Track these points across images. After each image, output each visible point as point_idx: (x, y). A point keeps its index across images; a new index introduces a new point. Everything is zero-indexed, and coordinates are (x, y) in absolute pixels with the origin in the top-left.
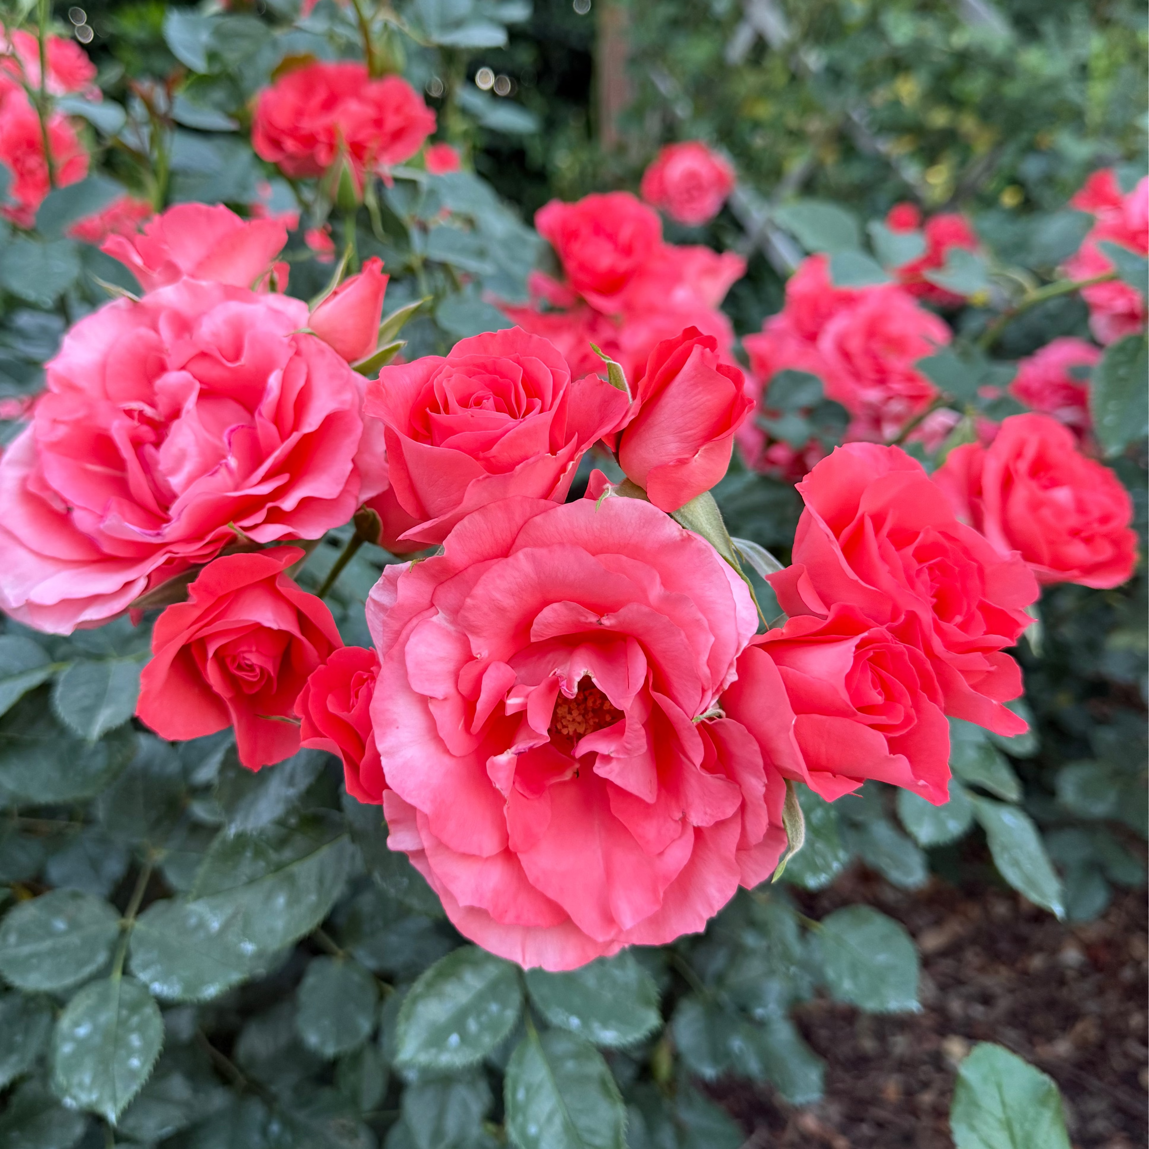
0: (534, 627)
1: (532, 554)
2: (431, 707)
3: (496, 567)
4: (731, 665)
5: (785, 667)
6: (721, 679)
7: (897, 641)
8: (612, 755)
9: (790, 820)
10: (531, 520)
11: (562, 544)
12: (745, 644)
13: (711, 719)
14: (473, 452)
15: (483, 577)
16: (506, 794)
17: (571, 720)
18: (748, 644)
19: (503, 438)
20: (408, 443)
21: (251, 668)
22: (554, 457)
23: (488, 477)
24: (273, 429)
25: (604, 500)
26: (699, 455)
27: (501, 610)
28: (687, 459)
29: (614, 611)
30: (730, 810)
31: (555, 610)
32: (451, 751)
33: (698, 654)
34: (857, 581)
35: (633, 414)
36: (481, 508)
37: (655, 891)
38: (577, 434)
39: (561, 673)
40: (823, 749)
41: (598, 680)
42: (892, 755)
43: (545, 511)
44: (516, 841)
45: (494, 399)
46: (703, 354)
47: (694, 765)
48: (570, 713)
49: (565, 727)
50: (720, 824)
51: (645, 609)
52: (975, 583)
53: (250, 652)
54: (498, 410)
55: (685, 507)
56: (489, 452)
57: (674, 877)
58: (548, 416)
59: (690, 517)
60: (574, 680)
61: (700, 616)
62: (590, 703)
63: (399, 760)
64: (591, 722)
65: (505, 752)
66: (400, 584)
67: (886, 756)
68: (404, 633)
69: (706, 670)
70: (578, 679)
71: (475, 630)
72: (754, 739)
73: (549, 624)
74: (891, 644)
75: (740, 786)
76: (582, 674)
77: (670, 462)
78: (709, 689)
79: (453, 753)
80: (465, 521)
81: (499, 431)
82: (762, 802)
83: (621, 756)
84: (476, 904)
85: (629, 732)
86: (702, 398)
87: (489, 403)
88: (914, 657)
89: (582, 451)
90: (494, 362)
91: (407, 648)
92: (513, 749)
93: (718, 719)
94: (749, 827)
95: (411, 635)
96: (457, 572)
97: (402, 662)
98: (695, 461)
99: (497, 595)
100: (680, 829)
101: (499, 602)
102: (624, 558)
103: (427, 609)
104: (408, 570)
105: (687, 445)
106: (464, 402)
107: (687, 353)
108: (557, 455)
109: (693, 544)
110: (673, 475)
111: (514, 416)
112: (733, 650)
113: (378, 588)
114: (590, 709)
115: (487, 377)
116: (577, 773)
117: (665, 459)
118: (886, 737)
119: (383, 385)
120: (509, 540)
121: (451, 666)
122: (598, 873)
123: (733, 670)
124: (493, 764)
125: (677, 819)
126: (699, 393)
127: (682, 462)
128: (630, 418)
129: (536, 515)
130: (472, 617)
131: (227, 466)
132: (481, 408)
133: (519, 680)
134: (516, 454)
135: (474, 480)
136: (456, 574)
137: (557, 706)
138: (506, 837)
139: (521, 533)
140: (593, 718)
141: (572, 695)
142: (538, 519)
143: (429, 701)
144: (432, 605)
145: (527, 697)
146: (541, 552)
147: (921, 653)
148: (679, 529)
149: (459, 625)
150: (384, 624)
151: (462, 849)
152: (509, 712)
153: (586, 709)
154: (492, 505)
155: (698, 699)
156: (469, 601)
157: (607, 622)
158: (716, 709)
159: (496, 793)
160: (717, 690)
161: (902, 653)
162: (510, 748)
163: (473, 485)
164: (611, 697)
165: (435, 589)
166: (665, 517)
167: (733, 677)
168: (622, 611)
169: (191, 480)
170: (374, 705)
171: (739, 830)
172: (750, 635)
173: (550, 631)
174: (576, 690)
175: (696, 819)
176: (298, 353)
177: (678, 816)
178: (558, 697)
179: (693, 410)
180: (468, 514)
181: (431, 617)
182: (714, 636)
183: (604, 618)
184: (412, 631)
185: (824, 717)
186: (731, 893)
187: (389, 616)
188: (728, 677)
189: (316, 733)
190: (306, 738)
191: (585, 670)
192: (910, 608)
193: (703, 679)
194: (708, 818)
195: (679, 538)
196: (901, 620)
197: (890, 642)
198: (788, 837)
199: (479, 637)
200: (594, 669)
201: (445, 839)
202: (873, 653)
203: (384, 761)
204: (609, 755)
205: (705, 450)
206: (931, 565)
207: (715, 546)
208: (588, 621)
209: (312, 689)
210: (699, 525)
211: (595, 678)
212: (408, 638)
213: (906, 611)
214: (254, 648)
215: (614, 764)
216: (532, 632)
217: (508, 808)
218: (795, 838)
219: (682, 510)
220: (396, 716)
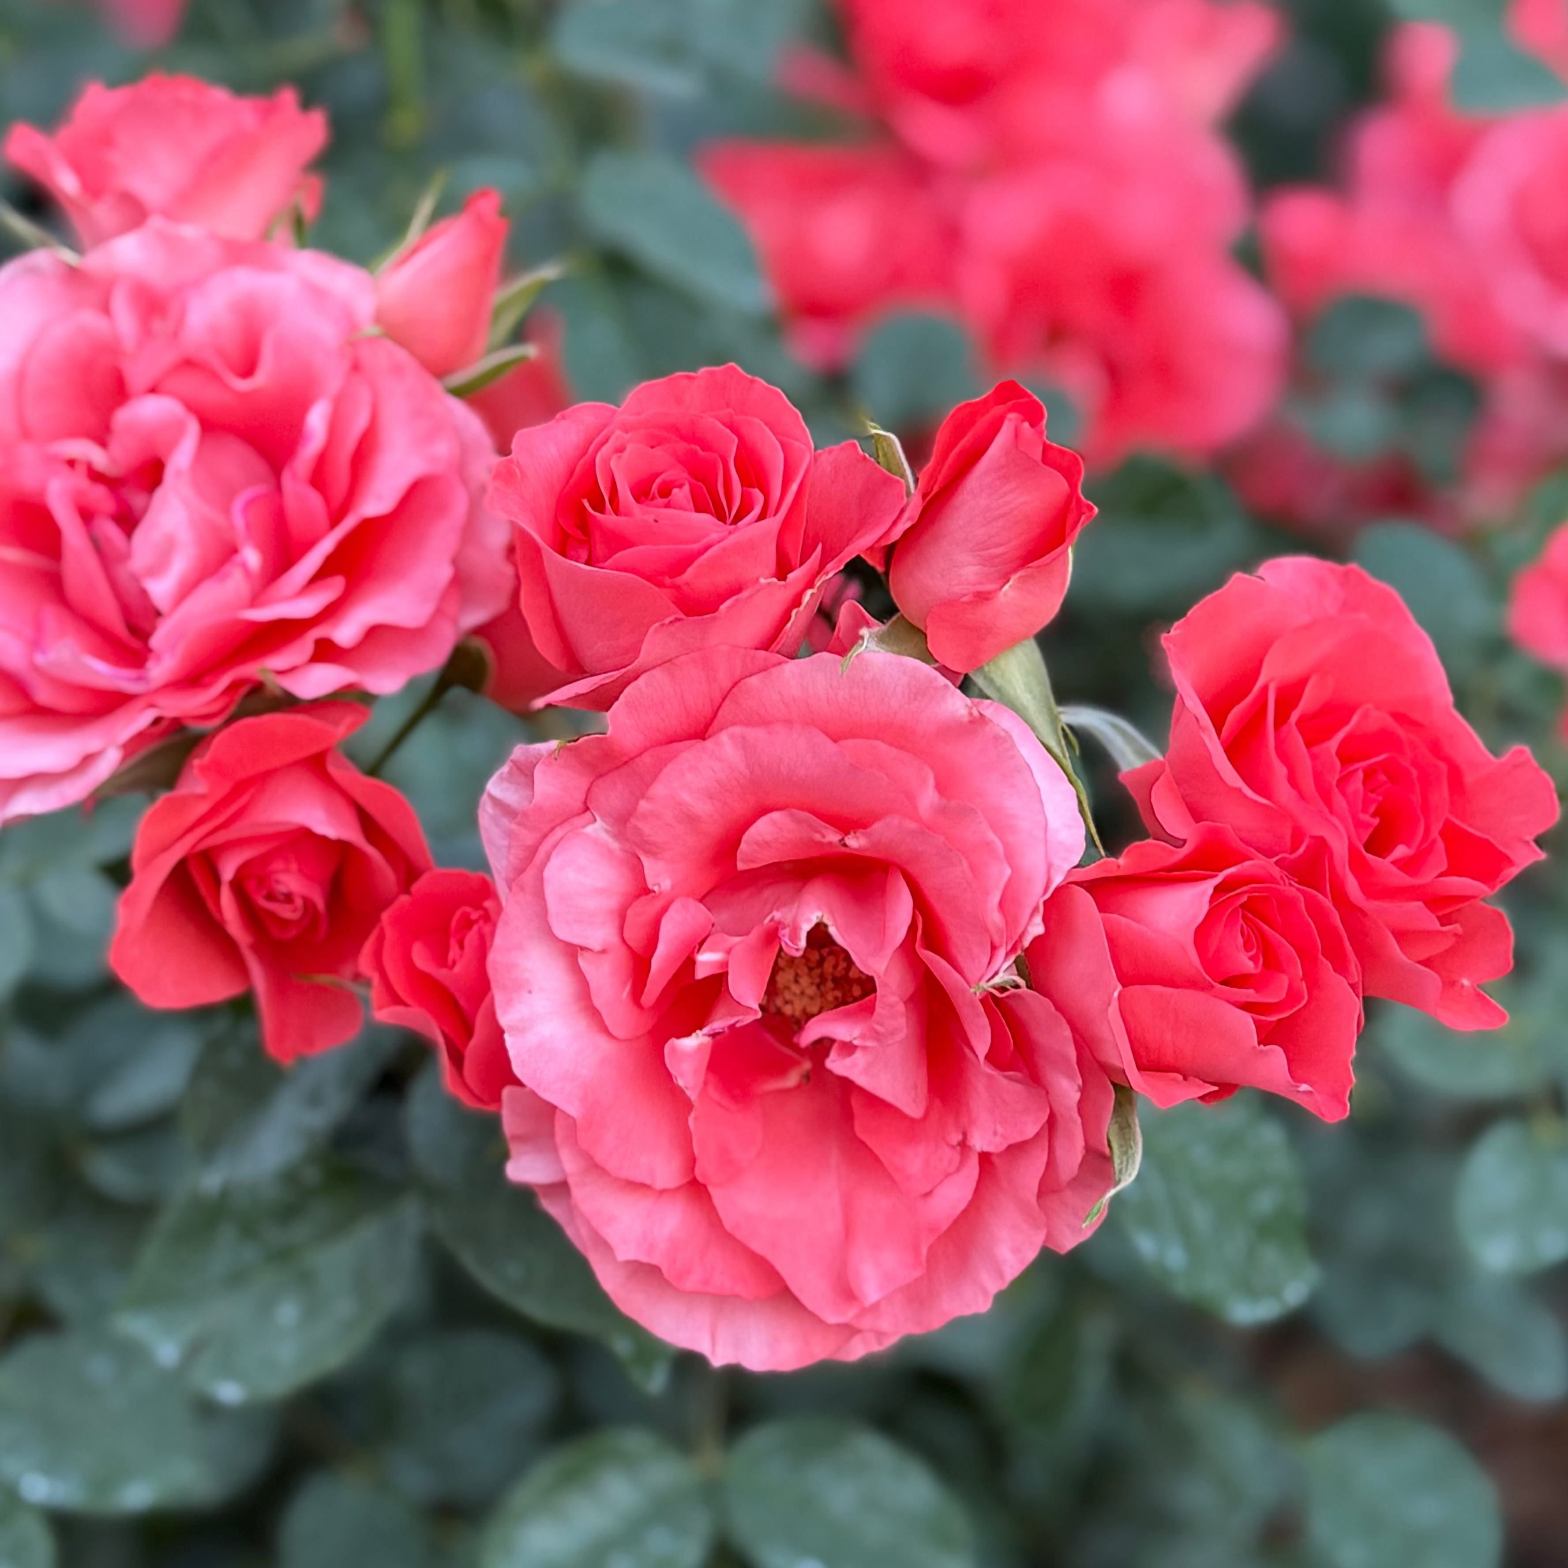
0: (743, 846)
1: (743, 737)
2: (581, 961)
3: (686, 755)
4: (1035, 910)
5: (1115, 916)
6: (1021, 930)
7: (1293, 883)
8: (855, 1042)
9: (1121, 1146)
10: (743, 681)
11: (788, 722)
12: (1058, 880)
13: (1002, 989)
14: (654, 578)
15: (667, 770)
16: (692, 1095)
17: (798, 991)
18: (1063, 881)
19: (702, 557)
20: (552, 559)
21: (289, 898)
22: (783, 583)
23: (678, 620)
24: (315, 500)
25: (857, 655)
26: (1010, 586)
27: (691, 819)
28: (989, 593)
29: (864, 826)
30: (1031, 1127)
31: (774, 823)
32: (611, 1030)
33: (986, 893)
34: (1239, 790)
35: (909, 519)
36: (665, 663)
37: (916, 1249)
38: (820, 546)
39: (783, 918)
40: (1168, 1036)
41: (837, 928)
42: (1262, 1046)
43: (764, 668)
44: (705, 1170)
45: (691, 485)
46: (1017, 434)
47: (976, 1056)
48: (796, 981)
49: (787, 1002)
50: (1016, 1149)
51: (912, 825)
52: (1441, 795)
53: (287, 871)
54: (698, 510)
55: (991, 663)
56: (682, 577)
57: (945, 1227)
58: (773, 523)
59: (998, 681)
60: (801, 929)
61: (992, 837)
62: (828, 966)
63: (532, 1039)
64: (830, 997)
65: (694, 1035)
66: (538, 775)
67: (1254, 1047)
68: (543, 850)
69: (995, 918)
70: (806, 927)
71: (653, 850)
72: (1064, 1021)
73: (767, 842)
74: (1281, 887)
75: (1047, 1093)
76: (814, 921)
77: (961, 597)
78: (1001, 946)
79: (615, 1033)
80: (642, 680)
81: (695, 547)
82: (1076, 1115)
83: (869, 1044)
84: (644, 1259)
85: (880, 1009)
86: (1016, 499)
87: (682, 494)
88: (1314, 907)
89: (827, 573)
90: (692, 422)
91: (546, 873)
92: (706, 1030)
93: (1013, 990)
94: (1059, 1152)
95: (554, 854)
96: (625, 759)
97: (540, 894)
98: (1004, 595)
99: (686, 797)
100: (957, 1158)
101: (689, 807)
102: (882, 746)
103: (579, 814)
104: (551, 753)
105: (993, 569)
106: (641, 492)
107: (995, 427)
108: (788, 580)
109: (987, 729)
110: (969, 616)
111: (722, 518)
112: (1039, 887)
113: (501, 778)
114: (830, 977)
115: (682, 446)
116: (807, 1076)
117: (957, 589)
118: (1256, 1022)
119: (518, 467)
120: (708, 711)
121: (613, 903)
122: (833, 1225)
123: (1038, 919)
124: (674, 1049)
125: (955, 1142)
126: (1011, 491)
127: (983, 597)
128: (904, 525)
129: (751, 675)
130: (646, 828)
131: (244, 566)
132: (668, 506)
133: (719, 928)
134: (722, 580)
135: (657, 625)
136: (625, 763)
137: (776, 969)
138: (691, 1162)
139: (727, 702)
140: (833, 989)
141: (797, 950)
142: (754, 681)
143: (579, 954)
144: (587, 809)
145: (729, 952)
146: (757, 734)
147: (1326, 901)
148: (966, 704)
149: (627, 840)
150: (510, 835)
151: (624, 1174)
152: (701, 974)
153: (821, 975)
154: (682, 658)
155: (985, 960)
156: (643, 805)
157: (854, 842)
158: (1012, 974)
159: (678, 1093)
160: (1014, 949)
161: (1296, 901)
162: (701, 1029)
163: (656, 631)
164: (856, 954)
165: (592, 784)
166: (946, 685)
167: (1037, 928)
168: (877, 827)
169: (186, 589)
170: (494, 958)
171: (1045, 1159)
172: (1068, 867)
173: (768, 854)
174: (803, 943)
175: (980, 1142)
176: (356, 367)
177: (956, 1138)
178: (779, 955)
179: (1000, 516)
180: (645, 671)
181: (584, 827)
182: (1011, 868)
183: (850, 836)
184: (554, 847)
185: (1169, 990)
186: (1031, 1255)
187: (518, 824)
188: (1030, 928)
189: (396, 1000)
190: (380, 1008)
191: (819, 914)
192: (1318, 833)
193: (992, 930)
194: (998, 1139)
195: (966, 719)
196: (1301, 851)
197: (1278, 883)
198: (1114, 1168)
199: (658, 859)
200: (832, 913)
201: (600, 1156)
202: (1249, 897)
203: (508, 1040)
204: (851, 1042)
205: (1020, 578)
206: (1370, 766)
207: (1033, 728)
208: (825, 840)
209: (390, 934)
210: (1012, 693)
211: (833, 925)
212: (548, 858)
213: (1312, 837)
214: (294, 866)
215: (858, 1055)
216: (739, 855)
217: (696, 1119)
218: (1124, 1170)
219: (986, 668)
220: (527, 975)
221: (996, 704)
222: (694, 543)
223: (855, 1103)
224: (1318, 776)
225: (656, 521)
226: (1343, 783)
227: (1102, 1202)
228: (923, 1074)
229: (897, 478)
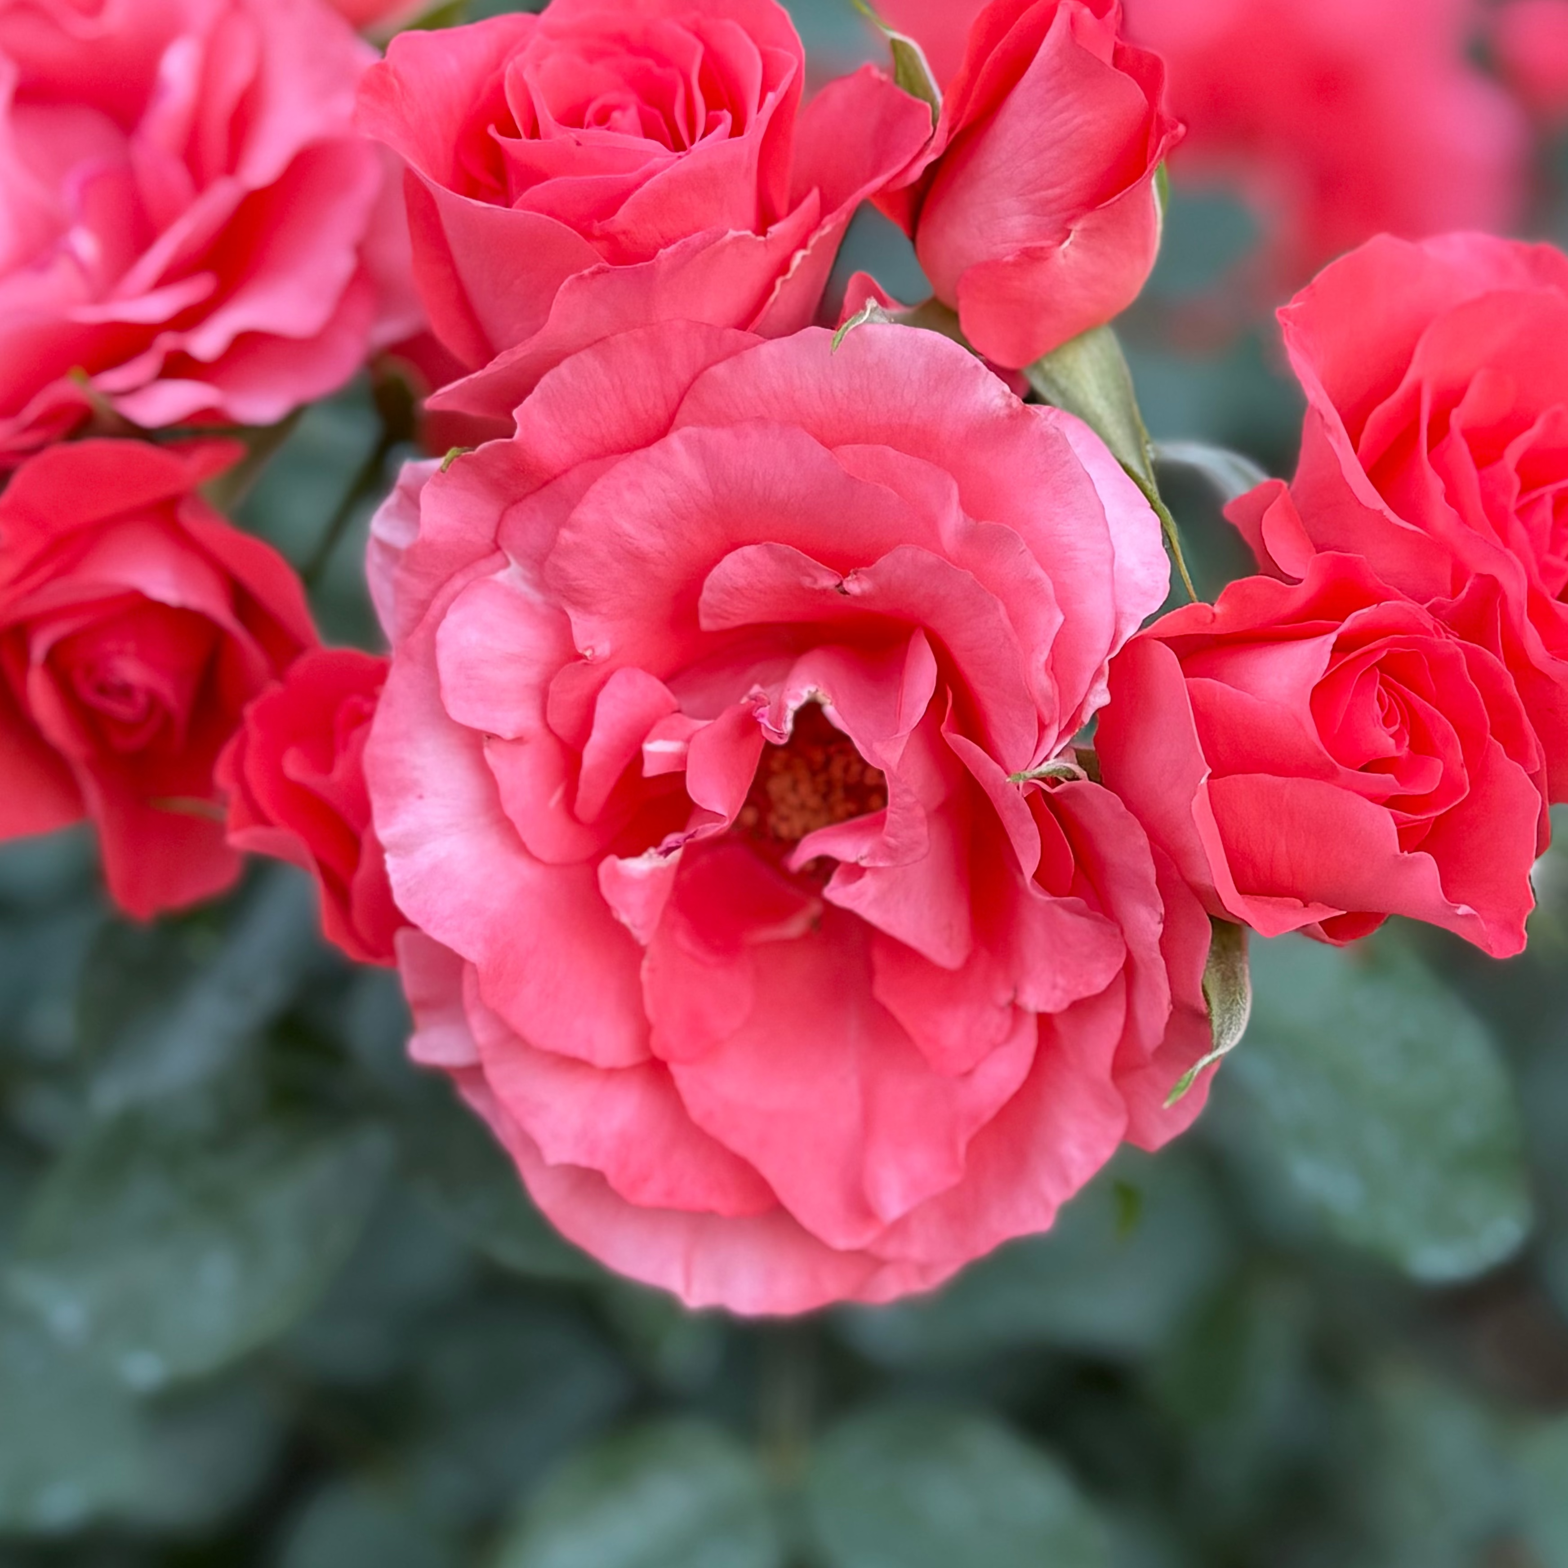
0: (706, 595)
1: (700, 441)
2: (487, 753)
4: (1098, 673)
5: (1208, 680)
6: (1078, 701)
8: (863, 863)
9: (1222, 1002)
10: (706, 373)
11: (762, 421)
12: (1130, 631)
13: (1055, 782)
14: (580, 222)
15: (597, 487)
16: (643, 937)
17: (797, 804)
18: (1136, 634)
19: (637, 192)
20: (451, 202)
21: (126, 691)
22: (761, 238)
23: (601, 271)
25: (854, 329)
26: (1071, 243)
27: (636, 558)
28: (1043, 251)
29: (868, 563)
30: (1101, 977)
31: (747, 561)
32: (531, 846)
33: (1032, 650)
34: (1380, 513)
35: (934, 151)
36: (596, 341)
37: (951, 1145)
38: (816, 190)
39: (760, 693)
41: (837, 708)
42: (1405, 853)
43: (734, 352)
44: (666, 1041)
45: (641, 113)
46: (1073, 22)
47: (1023, 876)
48: (794, 789)
50: (1082, 1008)
51: (928, 557)
53: (120, 652)
54: (645, 134)
55: (1055, 359)
56: (612, 221)
57: (990, 1115)
59: (1063, 382)
60: (786, 708)
61: (1038, 571)
62: (837, 770)
63: (422, 859)
65: (645, 855)
66: (426, 499)
67: (1396, 856)
68: (437, 603)
69: (1046, 681)
70: (793, 705)
72: (1138, 824)
73: (737, 589)
75: (1122, 932)
76: (807, 698)
77: (1008, 256)
78: (1052, 723)
79: (536, 854)
80: (563, 369)
81: (632, 176)
82: (1157, 955)
83: (881, 864)
84: (584, 1161)
85: (892, 812)
86: (1075, 117)
87: (627, 118)
88: (1480, 669)
89: (825, 226)
91: (440, 634)
93: (1067, 783)
94: (1141, 1012)
95: (451, 608)
96: (548, 477)
97: (432, 664)
98: (1065, 256)
99: (627, 526)
100: (1007, 1023)
101: (630, 540)
102: (891, 452)
103: (486, 556)
105: (1046, 219)
106: (572, 115)
107: (1044, 23)
108: (769, 235)
109: (1033, 426)
110: (1016, 283)
111: (675, 146)
112: (1103, 644)
113: (389, 513)
115: (629, 61)
116: (816, 922)
117: (1000, 248)
118: (1398, 822)
119: (396, 75)
121: (531, 675)
123: (1102, 685)
124: (616, 875)
125: (1003, 1003)
126: (1067, 107)
127: (1033, 257)
128: (928, 159)
129: (716, 362)
130: (571, 568)
131: (72, 255)
132: (605, 129)
133: (673, 706)
135: (572, 278)
136: (546, 483)
138: (645, 1028)
139: (686, 401)
140: (843, 799)
141: (780, 735)
142: (720, 370)
143: (485, 744)
144: (498, 548)
145: (688, 741)
146: (719, 436)
147: (1497, 662)
148: (1004, 392)
149: (550, 589)
150: (399, 586)
151: (552, 1043)
152: (650, 770)
153: (830, 784)
154: (621, 336)
155: (1031, 743)
156: (566, 535)
157: (854, 586)
158: (1067, 762)
159: (622, 933)
160: (1070, 727)
161: (1455, 658)
162: (654, 845)
163: (570, 289)
164: (863, 743)
165: (502, 515)
166: (976, 367)
167: (1101, 698)
168: (884, 563)
171: (1120, 1019)
172: (1143, 615)
173: (741, 606)
174: (788, 727)
175: (1035, 1001)
177: (1004, 997)
179: (1054, 143)
180: (567, 355)
181: (493, 573)
182: (1064, 614)
183: (849, 579)
184: (453, 598)
185: (1279, 780)
186: (1106, 1152)
187: (407, 569)
188: (1091, 698)
189: (259, 818)
190: (238, 827)
191: (813, 689)
192: (1486, 570)
193: (1040, 701)
194: (1058, 994)
195: (1004, 412)
196: (1464, 594)
197: (1432, 635)
198: (1212, 1030)
199: (591, 613)
200: (831, 689)
201: (516, 1018)
202: (1389, 651)
203: (391, 863)
204: (856, 864)
205: (1084, 230)
206: (1561, 490)
207: (1108, 443)
208: (817, 587)
209: (255, 734)
210: (1081, 397)
211: (831, 704)
212: (443, 614)
213: (1479, 576)
214: (131, 646)
215: (867, 880)
216: (701, 605)
217: (652, 970)
218: (1225, 1031)
219: (1047, 366)
220: (417, 774)
221: (1057, 411)
222: (631, 170)
223: (879, 957)
224: (1488, 499)
225: (578, 144)
226: (1525, 513)
227: (1192, 1073)
228: (962, 913)
229: (920, 101)
